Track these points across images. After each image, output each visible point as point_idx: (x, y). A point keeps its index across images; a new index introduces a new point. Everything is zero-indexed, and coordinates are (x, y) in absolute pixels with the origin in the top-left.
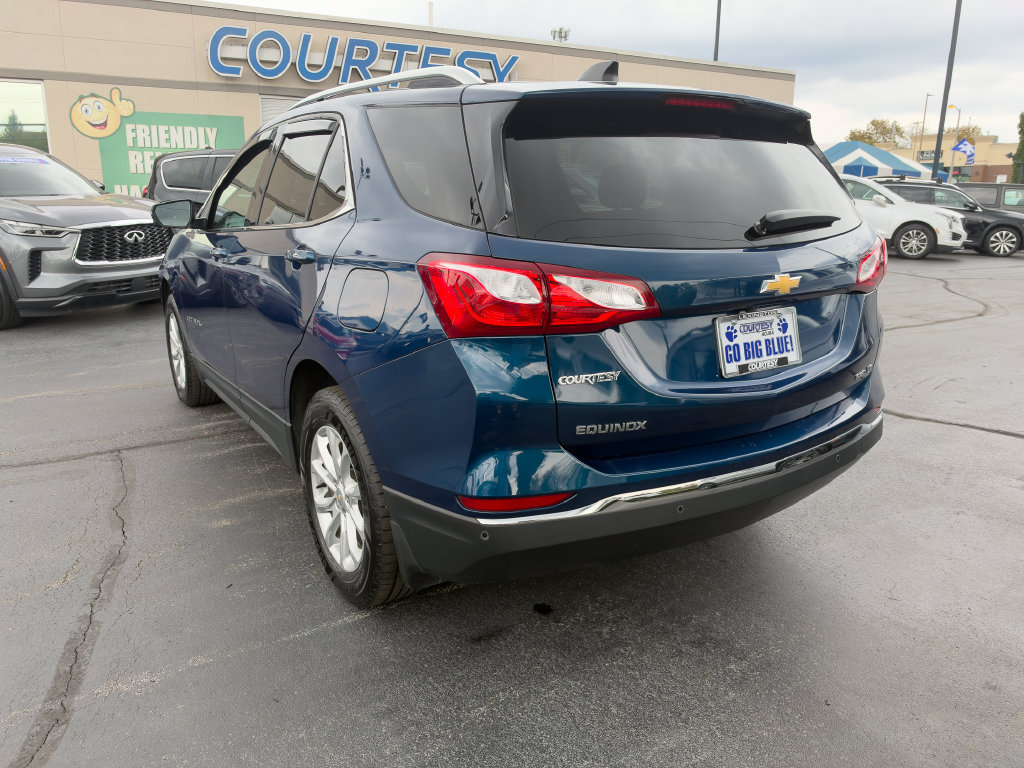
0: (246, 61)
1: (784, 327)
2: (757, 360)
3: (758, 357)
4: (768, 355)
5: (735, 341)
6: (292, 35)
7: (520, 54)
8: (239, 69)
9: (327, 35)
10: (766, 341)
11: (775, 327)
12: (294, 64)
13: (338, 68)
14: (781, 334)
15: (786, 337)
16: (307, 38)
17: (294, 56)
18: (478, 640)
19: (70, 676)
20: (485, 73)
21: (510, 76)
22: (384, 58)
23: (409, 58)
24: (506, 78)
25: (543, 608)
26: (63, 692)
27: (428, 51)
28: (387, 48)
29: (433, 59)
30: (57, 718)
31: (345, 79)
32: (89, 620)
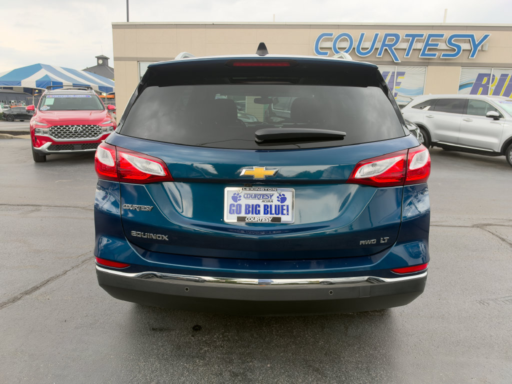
0: (331, 48)
1: (283, 199)
2: (254, 215)
3: (256, 214)
4: (265, 214)
5: (239, 202)
6: (355, 34)
7: (490, 33)
8: (327, 53)
9: (373, 33)
10: (265, 206)
11: (275, 198)
12: (354, 49)
13: (377, 49)
14: (279, 203)
15: (282, 206)
16: (362, 35)
17: (355, 45)
18: (153, 329)
19: (36, 288)
20: (465, 46)
21: (482, 47)
22: (403, 42)
23: (418, 41)
24: (479, 48)
25: (197, 328)
26: (27, 293)
27: (430, 36)
28: (406, 37)
29: (433, 40)
30: (15, 300)
31: (380, 54)
32: (65, 273)
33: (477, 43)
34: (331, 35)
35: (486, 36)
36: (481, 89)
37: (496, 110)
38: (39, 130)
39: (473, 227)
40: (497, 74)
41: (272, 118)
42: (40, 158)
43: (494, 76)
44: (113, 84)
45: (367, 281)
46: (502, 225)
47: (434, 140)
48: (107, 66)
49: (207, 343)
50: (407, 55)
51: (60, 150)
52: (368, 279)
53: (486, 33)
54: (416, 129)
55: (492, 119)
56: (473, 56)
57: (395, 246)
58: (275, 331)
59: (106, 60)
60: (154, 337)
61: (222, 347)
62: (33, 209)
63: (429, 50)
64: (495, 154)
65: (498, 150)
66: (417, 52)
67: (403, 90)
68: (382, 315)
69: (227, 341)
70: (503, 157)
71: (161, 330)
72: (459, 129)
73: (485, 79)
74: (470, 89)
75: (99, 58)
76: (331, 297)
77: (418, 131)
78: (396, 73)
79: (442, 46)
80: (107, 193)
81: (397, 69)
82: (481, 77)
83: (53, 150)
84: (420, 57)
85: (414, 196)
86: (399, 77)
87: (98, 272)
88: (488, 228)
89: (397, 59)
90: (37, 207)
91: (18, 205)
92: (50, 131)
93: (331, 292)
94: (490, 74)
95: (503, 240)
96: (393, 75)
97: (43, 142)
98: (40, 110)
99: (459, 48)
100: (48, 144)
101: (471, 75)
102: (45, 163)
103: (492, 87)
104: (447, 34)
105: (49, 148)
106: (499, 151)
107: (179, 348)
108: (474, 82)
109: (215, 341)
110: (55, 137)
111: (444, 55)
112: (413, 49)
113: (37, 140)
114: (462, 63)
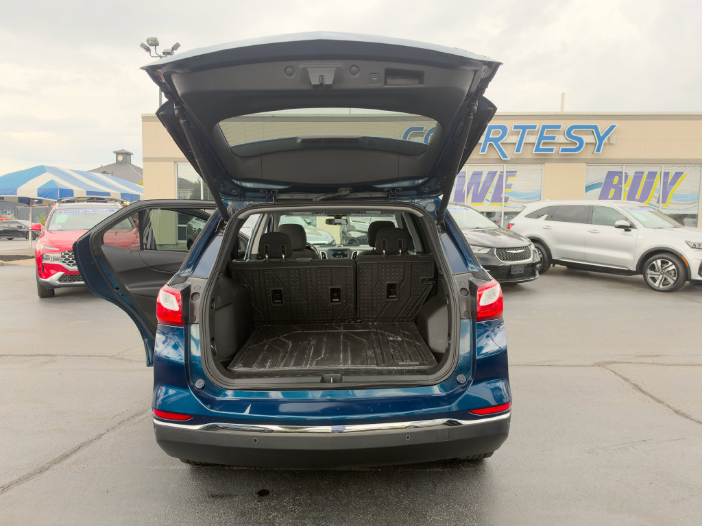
7: (617, 123)
13: (480, 144)
18: (213, 496)
19: (66, 456)
20: (588, 139)
21: (609, 139)
22: (512, 135)
23: (529, 133)
24: (605, 140)
25: (263, 493)
26: (56, 461)
27: (544, 127)
28: (514, 128)
29: (548, 132)
30: (42, 470)
31: (483, 151)
32: (100, 436)
33: (601, 135)
34: (422, 129)
35: (613, 127)
36: (612, 191)
37: (627, 219)
38: (47, 256)
39: (594, 365)
40: (631, 172)
41: (350, 233)
42: (47, 293)
43: (626, 173)
44: (141, 190)
45: (445, 424)
46: (629, 363)
47: (555, 257)
48: (130, 163)
49: (275, 509)
50: (518, 150)
51: (74, 281)
52: (448, 421)
53: (612, 123)
54: (530, 245)
55: (623, 230)
56: (598, 150)
57: (472, 385)
58: (353, 492)
59: (128, 156)
60: (215, 504)
61: (292, 511)
62: (47, 360)
63: (544, 144)
64: (629, 272)
65: (633, 268)
66: (530, 147)
67: (515, 195)
68: (476, 470)
69: (299, 505)
70: (641, 276)
71: (221, 496)
72: (585, 243)
73: (617, 178)
74: (598, 191)
75: (118, 154)
76: (409, 442)
77: (532, 247)
78: (505, 173)
79: (560, 139)
80: (167, 337)
81: (506, 168)
82: (611, 175)
83: (65, 281)
84: (533, 152)
85: (491, 330)
86: (509, 178)
87: (156, 426)
88: (612, 366)
89: (505, 156)
90: (51, 357)
91: (25, 356)
92: (63, 257)
93: (408, 437)
94: (622, 173)
95: (626, 380)
96: (501, 177)
97: (52, 271)
98: (50, 232)
99: (581, 141)
100: (60, 274)
101: (599, 174)
102: (54, 299)
103: (626, 188)
104: (565, 125)
105: (60, 279)
106: (635, 270)
107: (243, 514)
108: (603, 181)
109: (285, 506)
110: (69, 265)
111: (563, 150)
112: (525, 144)
113: (44, 269)
114: (586, 159)
